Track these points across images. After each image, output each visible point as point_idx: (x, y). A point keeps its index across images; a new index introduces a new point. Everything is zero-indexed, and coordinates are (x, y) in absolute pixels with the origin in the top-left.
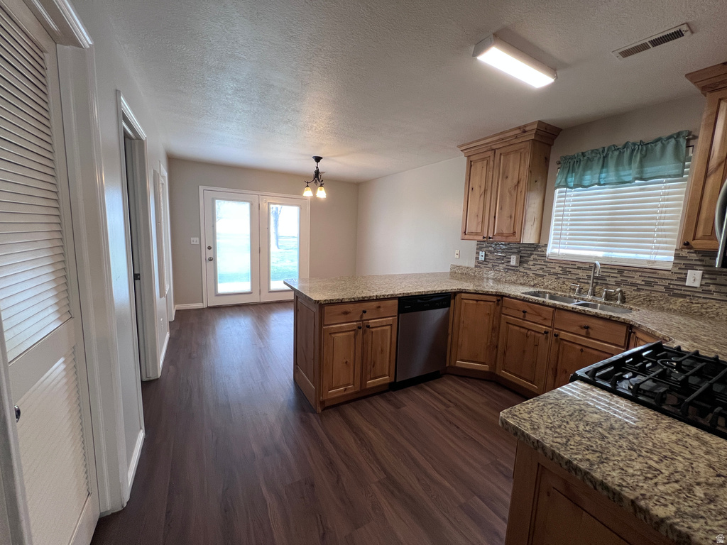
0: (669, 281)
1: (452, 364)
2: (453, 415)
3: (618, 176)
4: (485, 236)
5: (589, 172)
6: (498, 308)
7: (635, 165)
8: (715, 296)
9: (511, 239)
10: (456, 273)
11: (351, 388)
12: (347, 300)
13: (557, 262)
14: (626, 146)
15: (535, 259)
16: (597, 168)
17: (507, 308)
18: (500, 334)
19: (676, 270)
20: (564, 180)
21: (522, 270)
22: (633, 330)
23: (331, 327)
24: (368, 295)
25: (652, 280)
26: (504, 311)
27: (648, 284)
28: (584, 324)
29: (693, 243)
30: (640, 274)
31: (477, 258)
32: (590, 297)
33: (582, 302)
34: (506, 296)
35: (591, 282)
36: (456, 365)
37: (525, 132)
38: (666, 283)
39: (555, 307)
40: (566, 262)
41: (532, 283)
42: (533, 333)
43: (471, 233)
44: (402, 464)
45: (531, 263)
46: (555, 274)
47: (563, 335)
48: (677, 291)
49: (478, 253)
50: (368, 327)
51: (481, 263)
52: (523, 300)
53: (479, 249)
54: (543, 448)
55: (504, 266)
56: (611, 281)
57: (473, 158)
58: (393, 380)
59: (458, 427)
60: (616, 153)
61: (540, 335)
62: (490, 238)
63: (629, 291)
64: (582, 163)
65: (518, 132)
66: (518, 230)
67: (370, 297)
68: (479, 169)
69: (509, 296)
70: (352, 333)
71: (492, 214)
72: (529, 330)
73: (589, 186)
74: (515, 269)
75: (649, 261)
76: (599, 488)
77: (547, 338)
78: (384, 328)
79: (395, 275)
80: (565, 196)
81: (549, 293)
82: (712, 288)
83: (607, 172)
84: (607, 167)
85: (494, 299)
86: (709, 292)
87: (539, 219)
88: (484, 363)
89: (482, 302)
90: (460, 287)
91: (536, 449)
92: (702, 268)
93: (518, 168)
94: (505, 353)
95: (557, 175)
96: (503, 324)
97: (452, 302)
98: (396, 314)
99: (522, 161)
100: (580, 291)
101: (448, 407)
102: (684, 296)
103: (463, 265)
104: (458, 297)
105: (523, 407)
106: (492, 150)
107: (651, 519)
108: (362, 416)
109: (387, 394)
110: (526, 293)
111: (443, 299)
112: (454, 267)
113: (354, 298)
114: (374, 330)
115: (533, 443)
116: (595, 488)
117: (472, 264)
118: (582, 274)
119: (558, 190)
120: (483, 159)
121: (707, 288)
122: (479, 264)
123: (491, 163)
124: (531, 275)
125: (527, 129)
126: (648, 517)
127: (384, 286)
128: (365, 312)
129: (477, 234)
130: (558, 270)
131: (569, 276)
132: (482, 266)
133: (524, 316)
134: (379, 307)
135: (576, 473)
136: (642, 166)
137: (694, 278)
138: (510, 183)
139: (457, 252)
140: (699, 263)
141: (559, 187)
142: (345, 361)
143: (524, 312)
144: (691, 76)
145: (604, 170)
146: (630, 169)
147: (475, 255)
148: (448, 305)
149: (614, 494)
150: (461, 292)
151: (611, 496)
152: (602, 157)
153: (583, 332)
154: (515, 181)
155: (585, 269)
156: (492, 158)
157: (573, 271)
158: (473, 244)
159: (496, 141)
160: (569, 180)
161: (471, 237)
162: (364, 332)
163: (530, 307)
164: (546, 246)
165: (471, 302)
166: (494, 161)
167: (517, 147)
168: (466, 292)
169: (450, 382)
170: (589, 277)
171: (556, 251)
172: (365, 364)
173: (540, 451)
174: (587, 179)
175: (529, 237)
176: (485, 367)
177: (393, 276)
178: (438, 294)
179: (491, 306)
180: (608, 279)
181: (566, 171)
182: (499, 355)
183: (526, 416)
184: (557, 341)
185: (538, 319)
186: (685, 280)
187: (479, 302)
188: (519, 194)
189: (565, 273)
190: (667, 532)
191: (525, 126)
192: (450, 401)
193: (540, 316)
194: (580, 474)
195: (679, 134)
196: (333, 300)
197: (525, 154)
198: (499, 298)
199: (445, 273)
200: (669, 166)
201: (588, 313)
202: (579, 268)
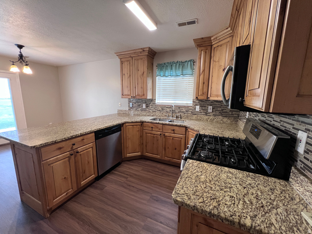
0: (192, 110)
1: (125, 156)
2: (130, 181)
3: (176, 73)
4: (132, 96)
5: (167, 71)
6: (142, 127)
7: (181, 70)
8: (203, 113)
9: (143, 97)
10: (121, 114)
11: (71, 191)
12: (60, 140)
13: (160, 106)
14: (177, 62)
15: (152, 105)
16: (169, 70)
17: (145, 127)
18: (144, 138)
19: (193, 106)
20: (159, 73)
21: (148, 110)
22: (187, 129)
23: (48, 160)
24: (75, 134)
25: (188, 110)
26: (144, 128)
27: (187, 111)
28: (172, 129)
29: (198, 97)
30: (184, 108)
31: (129, 106)
32: (172, 118)
33: (169, 120)
34: (144, 122)
35: (171, 112)
36: (127, 156)
37: (144, 51)
38: (191, 110)
39: (163, 124)
40: (163, 106)
41: (152, 115)
42: (156, 135)
43: (126, 95)
44: (110, 222)
45: (151, 107)
46: (159, 110)
47: (166, 134)
48: (194, 113)
49: (129, 104)
50: (78, 152)
51: (131, 108)
52: (151, 123)
53: (130, 102)
54: (197, 209)
55: (141, 109)
56: (177, 111)
57: (122, 60)
58: (97, 175)
59: (133, 187)
60: (175, 64)
61: (159, 136)
62: (134, 97)
63: (182, 114)
64: (165, 67)
65: (141, 50)
66: (145, 93)
67: (76, 135)
68: (126, 65)
69: (145, 122)
70: (66, 159)
71: (134, 87)
72: (154, 134)
73: (168, 76)
74: (145, 110)
75: (186, 104)
76: (224, 221)
77: (161, 136)
78: (88, 150)
79: (90, 118)
80: (160, 80)
81: (159, 118)
82: (202, 111)
83: (173, 71)
84: (172, 69)
85: (140, 124)
86: (201, 112)
87: (152, 89)
88: (138, 152)
89: (135, 126)
90: (125, 121)
91: (193, 210)
92: (199, 105)
93: (143, 66)
94: (146, 146)
95: (156, 71)
96: (144, 133)
97: (122, 128)
98: (94, 141)
99: (144, 64)
100: (168, 116)
101: (127, 178)
102: (196, 114)
103: (123, 109)
104: (124, 125)
105: (179, 185)
106: (131, 57)
107: (247, 228)
108: (81, 204)
109: (94, 184)
110: (151, 120)
111: (118, 128)
112: (119, 111)
113: (65, 138)
114: (82, 153)
115: (192, 208)
116: (223, 221)
117: (127, 109)
118: (168, 110)
119: (157, 77)
120: (128, 61)
121: (200, 111)
122: (130, 108)
123: (131, 63)
124: (151, 111)
125: (145, 50)
126: (245, 228)
127: (85, 126)
128: (74, 145)
129: (128, 95)
130: (160, 109)
131: (164, 111)
132: (132, 109)
133: (152, 129)
134: (83, 139)
135: (214, 217)
136: (182, 70)
137: (198, 108)
138: (140, 73)
139: (120, 103)
140: (198, 103)
141: (158, 76)
142: (64, 177)
143: (152, 128)
144: (195, 40)
145: (172, 71)
146: (179, 71)
147: (128, 105)
148: (120, 130)
149: (231, 222)
150: (126, 123)
151: (230, 223)
152: (171, 65)
153: (173, 132)
154: (142, 72)
155: (169, 108)
156: (131, 61)
157: (165, 109)
158: (126, 100)
159: (133, 53)
160: (161, 73)
161: (126, 97)
162: (75, 156)
163: (154, 125)
164: (155, 99)
165: (130, 127)
166: (132, 62)
167: (141, 57)
168: (128, 123)
169: (125, 165)
170: (170, 111)
171: (159, 101)
172: (78, 174)
173: (195, 211)
174: (167, 73)
175: (149, 97)
176: (139, 154)
177: (88, 119)
178: (115, 125)
179: (139, 127)
180: (176, 111)
181: (160, 70)
182: (144, 148)
183: (182, 191)
184: (164, 137)
185: (157, 130)
186: (195, 109)
187: (134, 126)
188: (144, 77)
189: (163, 110)
190: (253, 232)
191: (144, 48)
192: (127, 175)
193: (158, 128)
194: (215, 217)
195: (191, 60)
196: (47, 143)
197: (145, 61)
198: (142, 123)
199: (115, 114)
200: (189, 71)
201: (174, 125)
202: (167, 107)
